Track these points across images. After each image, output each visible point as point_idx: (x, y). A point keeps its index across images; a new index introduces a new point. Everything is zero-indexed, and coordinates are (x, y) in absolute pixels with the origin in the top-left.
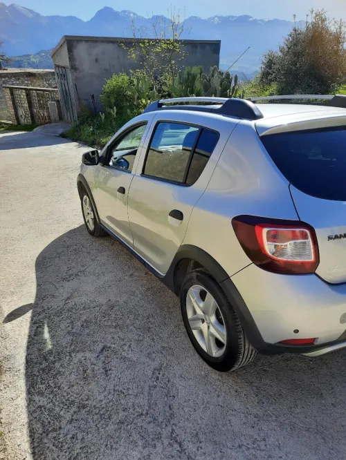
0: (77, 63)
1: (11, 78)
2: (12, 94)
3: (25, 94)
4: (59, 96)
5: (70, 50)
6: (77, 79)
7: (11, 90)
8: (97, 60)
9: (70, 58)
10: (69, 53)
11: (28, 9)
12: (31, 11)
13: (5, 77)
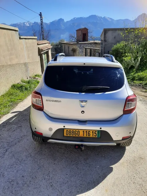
0: (107, 39)
1: (88, 45)
2: (86, 50)
3: (89, 50)
4: (100, 52)
5: (105, 34)
6: (105, 45)
7: (86, 49)
8: (115, 37)
9: (104, 37)
10: (104, 35)
11: (110, 18)
12: (111, 19)
13: (86, 44)
